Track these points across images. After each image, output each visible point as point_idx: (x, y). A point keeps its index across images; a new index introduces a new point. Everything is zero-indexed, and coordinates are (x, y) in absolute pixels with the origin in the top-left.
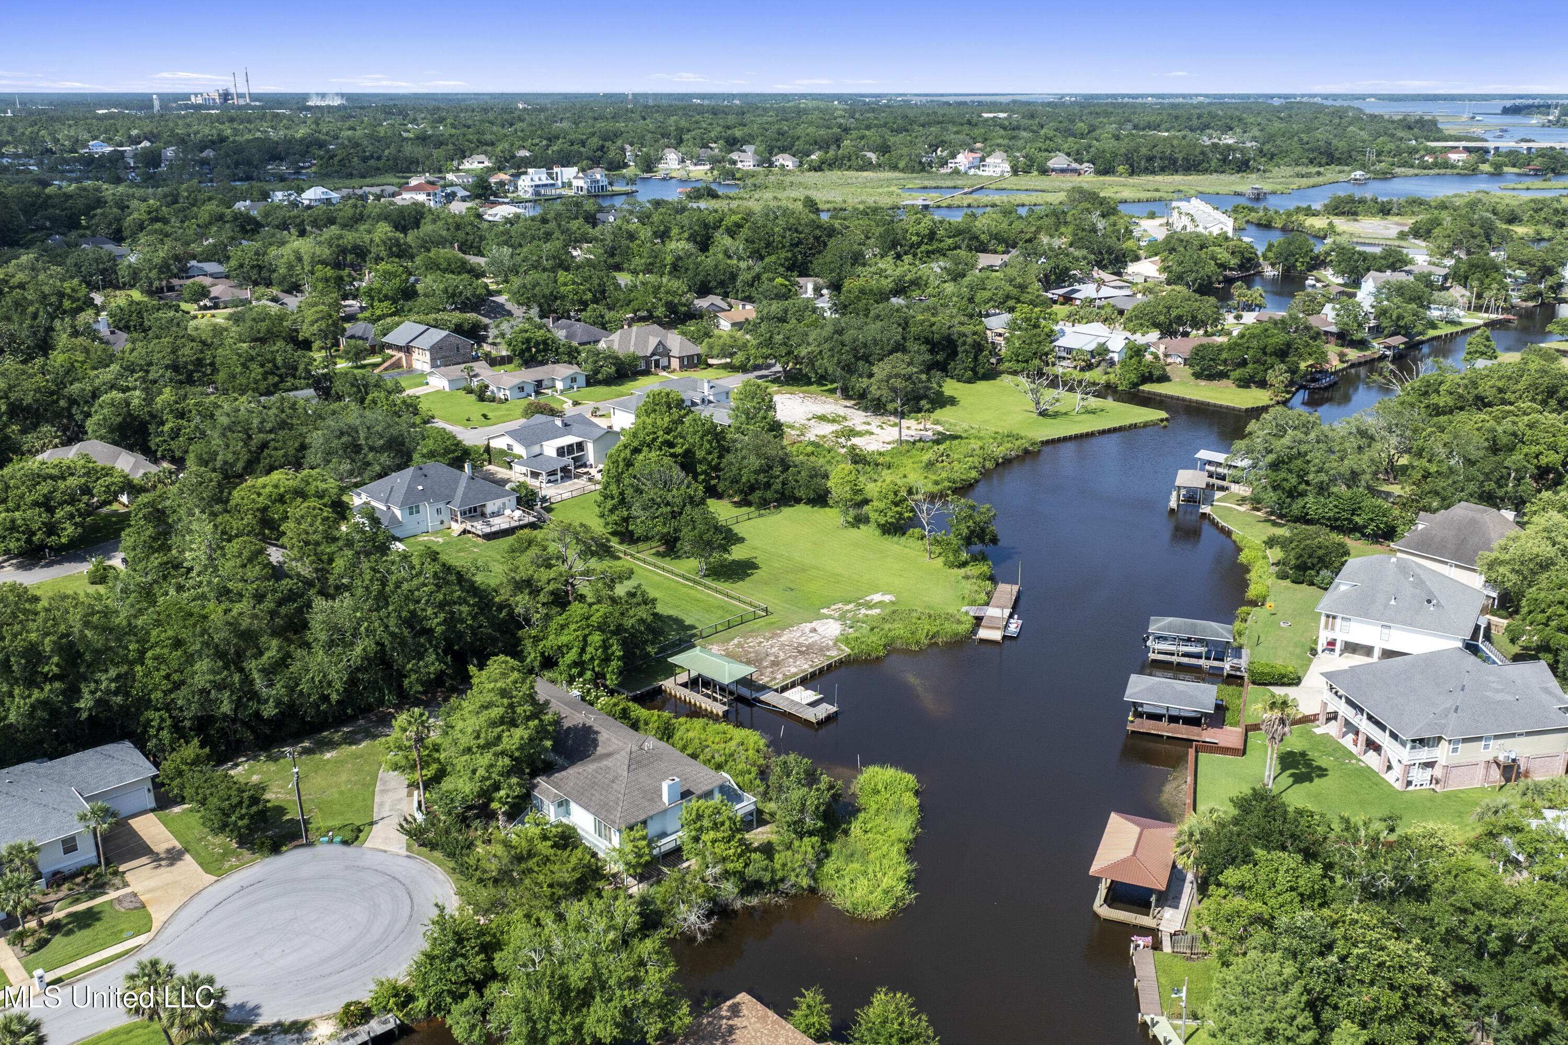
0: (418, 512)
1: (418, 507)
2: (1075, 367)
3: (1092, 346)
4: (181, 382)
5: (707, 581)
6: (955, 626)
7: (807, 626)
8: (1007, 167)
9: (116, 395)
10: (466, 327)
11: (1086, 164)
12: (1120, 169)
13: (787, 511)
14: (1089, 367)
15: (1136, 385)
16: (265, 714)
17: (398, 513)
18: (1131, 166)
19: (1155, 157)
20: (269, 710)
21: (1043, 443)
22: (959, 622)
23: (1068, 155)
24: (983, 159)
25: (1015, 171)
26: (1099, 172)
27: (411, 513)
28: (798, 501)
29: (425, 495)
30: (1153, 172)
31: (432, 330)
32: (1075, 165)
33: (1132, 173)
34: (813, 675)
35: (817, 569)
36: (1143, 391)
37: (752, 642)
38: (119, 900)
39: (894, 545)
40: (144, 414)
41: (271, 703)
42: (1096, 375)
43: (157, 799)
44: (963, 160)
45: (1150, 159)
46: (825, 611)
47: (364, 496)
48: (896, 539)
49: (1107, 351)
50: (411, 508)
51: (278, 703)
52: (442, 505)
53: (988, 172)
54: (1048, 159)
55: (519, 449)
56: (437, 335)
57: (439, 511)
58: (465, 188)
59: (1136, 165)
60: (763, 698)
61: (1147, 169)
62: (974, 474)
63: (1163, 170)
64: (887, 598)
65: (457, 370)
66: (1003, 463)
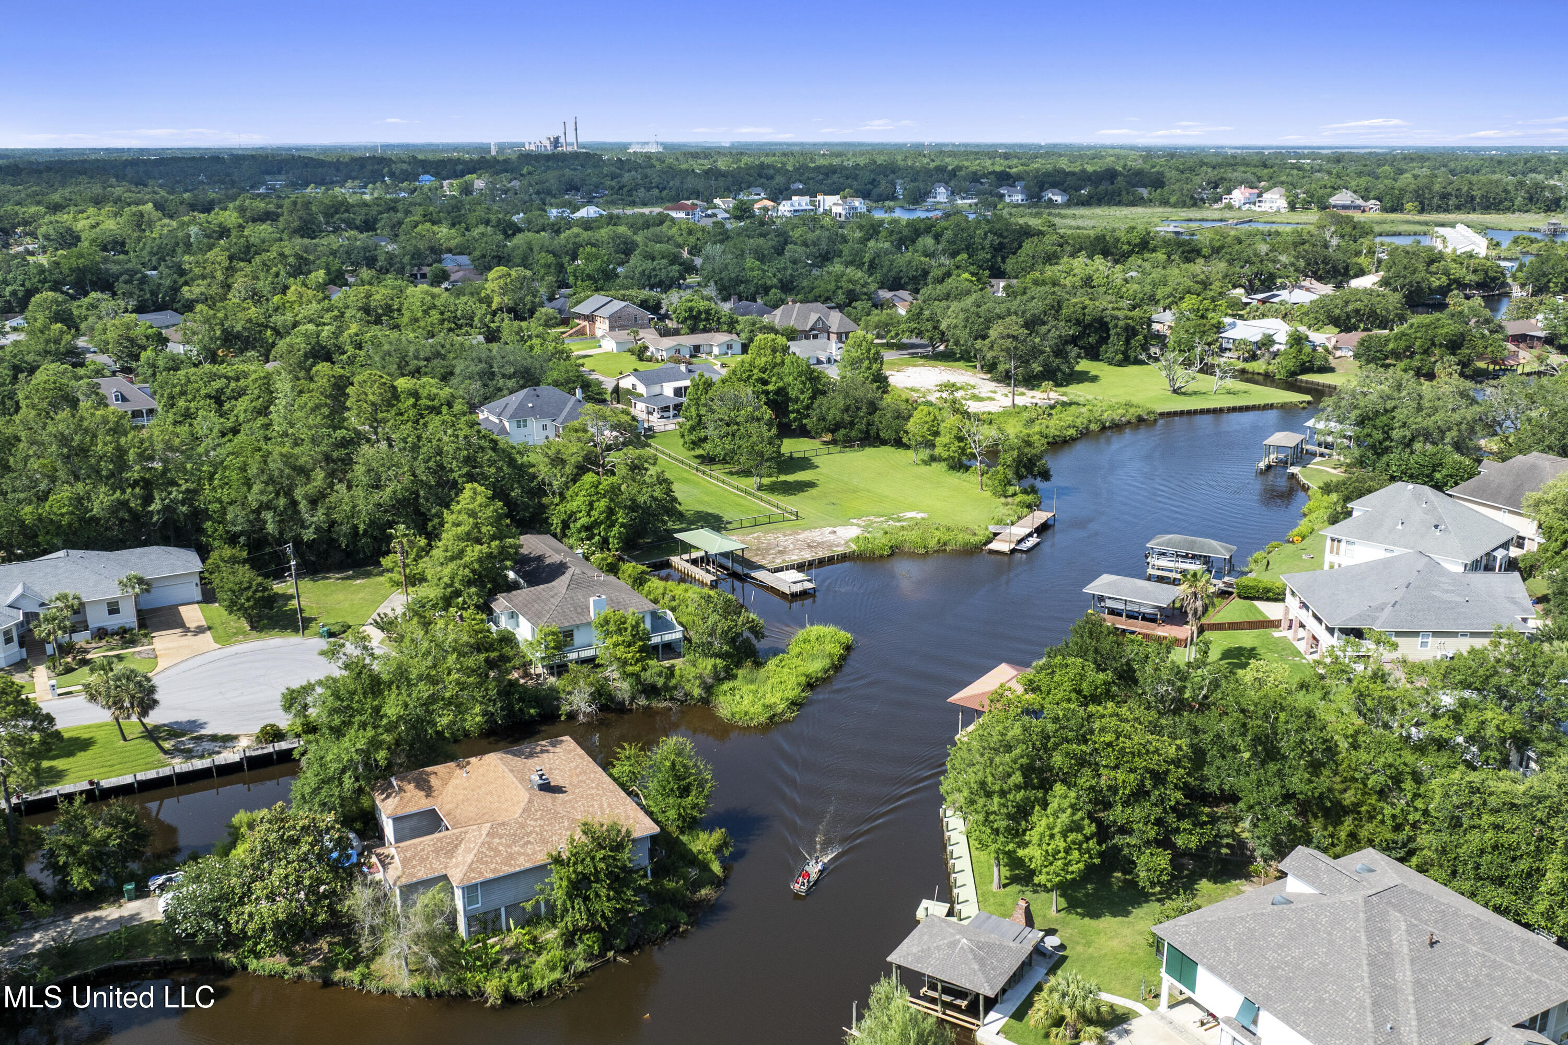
0: (525, 426)
1: (525, 421)
2: (1239, 358)
3: (1257, 338)
4: (368, 322)
5: (759, 494)
6: (967, 537)
7: (828, 530)
8: (1283, 203)
9: (311, 327)
10: (651, 303)
11: (1373, 201)
12: (1409, 206)
13: (869, 451)
14: (1254, 357)
15: (1293, 374)
16: (305, 538)
17: (507, 425)
18: (1421, 203)
19: (1450, 194)
20: (308, 535)
21: (1162, 414)
22: (975, 534)
23: (1355, 192)
24: (1260, 195)
25: (1292, 207)
26: (1385, 210)
27: (519, 427)
28: (884, 443)
29: (533, 412)
30: (1447, 210)
31: (615, 301)
32: (1360, 202)
33: (1422, 211)
34: (811, 564)
35: (869, 491)
36: (1301, 381)
37: (770, 537)
38: (140, 652)
39: (956, 479)
40: (329, 344)
41: (312, 530)
42: (1259, 366)
43: (203, 594)
44: (1238, 196)
45: (1445, 196)
46: (855, 521)
47: (486, 413)
48: (959, 474)
49: (1273, 342)
50: (519, 422)
51: (318, 529)
52: (548, 422)
53: (1265, 207)
54: (1331, 195)
55: (641, 389)
56: (617, 305)
57: (545, 427)
58: (726, 211)
59: (1427, 202)
60: (753, 575)
61: (1439, 207)
62: (1072, 432)
63: (1458, 208)
64: (919, 516)
65: (624, 335)
66: (1110, 427)
